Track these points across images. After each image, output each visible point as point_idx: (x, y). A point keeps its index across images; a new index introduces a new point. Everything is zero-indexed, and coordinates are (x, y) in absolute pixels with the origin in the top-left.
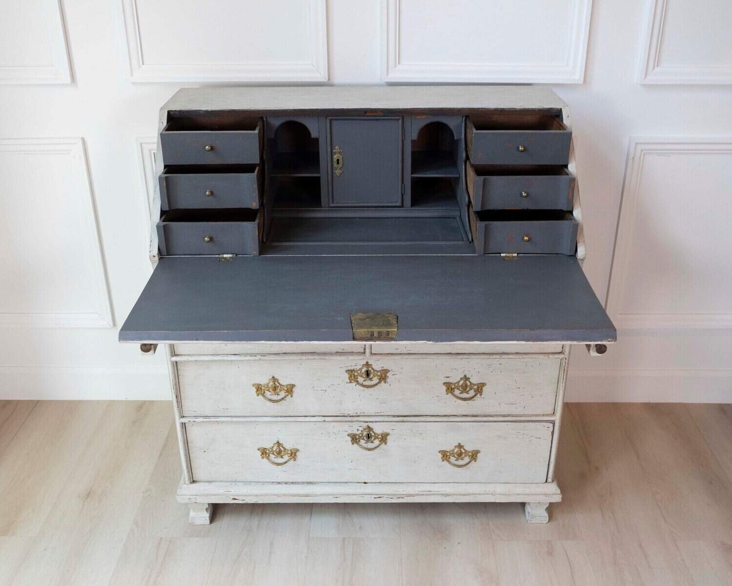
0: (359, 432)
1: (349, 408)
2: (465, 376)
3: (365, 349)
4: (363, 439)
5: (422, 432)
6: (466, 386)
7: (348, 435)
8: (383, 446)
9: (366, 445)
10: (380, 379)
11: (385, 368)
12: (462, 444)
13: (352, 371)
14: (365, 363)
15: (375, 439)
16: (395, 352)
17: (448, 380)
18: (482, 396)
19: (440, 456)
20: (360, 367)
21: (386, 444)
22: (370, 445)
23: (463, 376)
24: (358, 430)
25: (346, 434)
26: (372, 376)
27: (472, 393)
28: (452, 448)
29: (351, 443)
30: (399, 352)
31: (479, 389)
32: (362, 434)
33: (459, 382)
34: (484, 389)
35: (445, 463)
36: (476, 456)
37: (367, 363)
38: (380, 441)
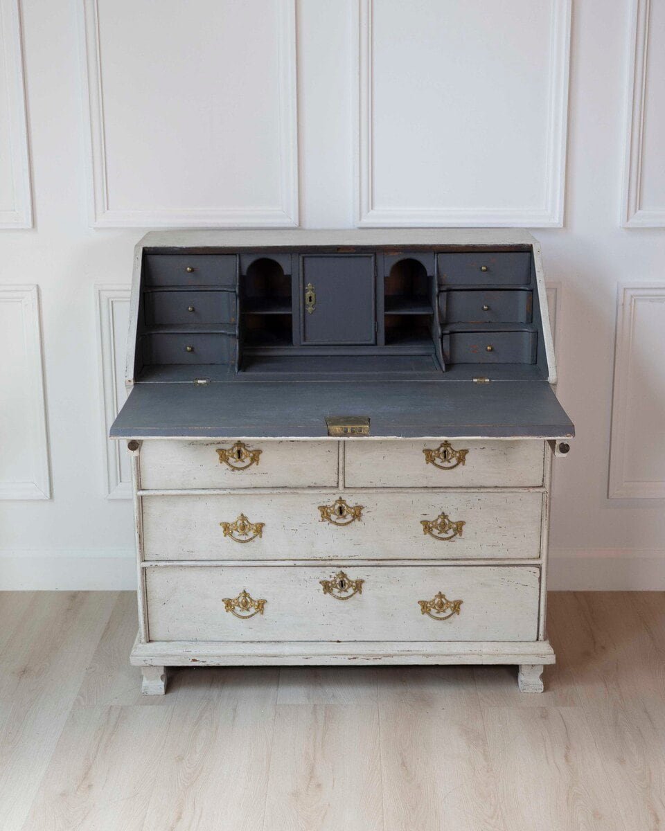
0: (332, 579)
1: (321, 551)
2: (443, 513)
3: (338, 483)
4: (336, 587)
5: (399, 579)
6: (445, 524)
7: (320, 583)
8: (358, 595)
9: (339, 595)
10: (353, 517)
11: (359, 504)
12: (442, 593)
13: (324, 507)
14: (338, 499)
15: (349, 587)
16: (369, 485)
17: (425, 518)
18: (463, 536)
19: (420, 607)
20: (333, 503)
21: (361, 593)
22: (344, 595)
23: (440, 513)
24: (331, 576)
25: (318, 581)
26: (345, 513)
27: (451, 532)
28: (433, 598)
29: (323, 592)
30: (373, 485)
31: (459, 528)
32: (335, 581)
33: (437, 520)
34: (464, 528)
35: (426, 616)
36: (459, 608)
37: (340, 498)
38: (354, 590)
